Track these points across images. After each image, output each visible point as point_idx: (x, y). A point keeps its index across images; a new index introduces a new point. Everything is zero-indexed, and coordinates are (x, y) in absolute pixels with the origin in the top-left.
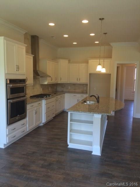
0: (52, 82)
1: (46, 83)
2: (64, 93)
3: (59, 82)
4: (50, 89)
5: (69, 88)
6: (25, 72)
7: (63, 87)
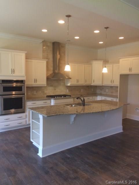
0: (78, 83)
1: (69, 85)
2: (97, 96)
3: (92, 85)
4: (82, 91)
5: (107, 90)
6: (23, 74)
7: (101, 90)
